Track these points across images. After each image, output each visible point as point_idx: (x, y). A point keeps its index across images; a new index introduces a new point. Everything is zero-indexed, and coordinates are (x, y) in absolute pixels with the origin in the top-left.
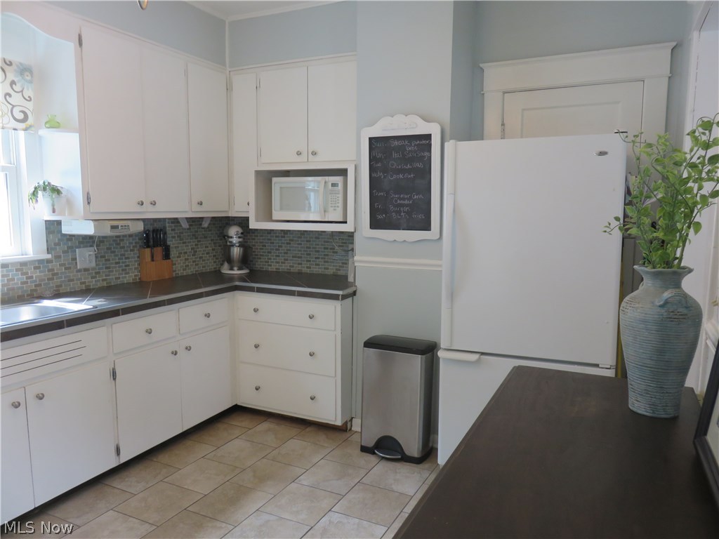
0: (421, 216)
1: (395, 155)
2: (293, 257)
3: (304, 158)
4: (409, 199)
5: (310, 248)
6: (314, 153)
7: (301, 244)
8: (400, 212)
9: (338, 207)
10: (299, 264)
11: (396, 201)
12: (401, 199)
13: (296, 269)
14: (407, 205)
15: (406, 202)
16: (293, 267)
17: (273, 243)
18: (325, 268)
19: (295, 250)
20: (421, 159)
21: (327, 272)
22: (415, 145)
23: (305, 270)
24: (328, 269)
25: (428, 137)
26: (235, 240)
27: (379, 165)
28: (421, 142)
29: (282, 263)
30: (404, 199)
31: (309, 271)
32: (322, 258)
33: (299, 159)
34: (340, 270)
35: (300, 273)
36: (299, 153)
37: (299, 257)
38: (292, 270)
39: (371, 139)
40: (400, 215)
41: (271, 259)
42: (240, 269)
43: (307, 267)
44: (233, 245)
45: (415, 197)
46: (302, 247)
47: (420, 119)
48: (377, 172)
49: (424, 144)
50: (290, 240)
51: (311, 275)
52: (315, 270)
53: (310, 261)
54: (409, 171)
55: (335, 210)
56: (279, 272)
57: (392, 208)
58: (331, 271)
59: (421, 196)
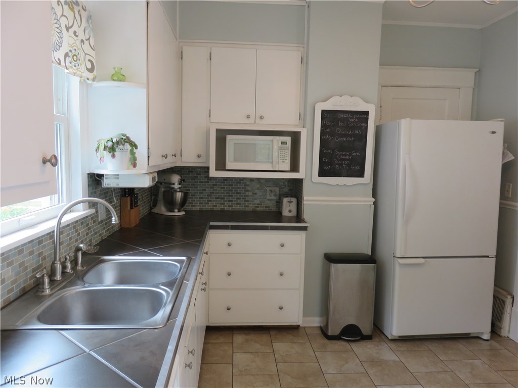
0: (357, 168)
1: (340, 124)
2: (216, 198)
3: (252, 120)
4: (349, 155)
5: (232, 191)
6: (261, 118)
7: (224, 188)
8: (342, 164)
9: (286, 160)
10: (221, 204)
11: (340, 157)
12: (343, 155)
13: (219, 207)
14: (347, 160)
15: (347, 157)
16: (216, 206)
17: (197, 187)
18: (245, 206)
19: (218, 193)
20: (360, 128)
21: (247, 209)
22: (356, 118)
23: (226, 208)
24: (248, 206)
25: (367, 113)
26: (176, 186)
27: (328, 130)
28: (361, 116)
29: (205, 203)
30: (345, 155)
31: (230, 209)
32: (243, 198)
33: (248, 121)
34: (258, 207)
35: (222, 211)
36: (248, 117)
37: (221, 198)
38: (215, 209)
39: (323, 111)
40: (342, 167)
41: (194, 201)
42: (179, 211)
43: (229, 206)
44: (176, 191)
45: (354, 154)
46: (224, 191)
47: (361, 100)
48: (326, 136)
49: (362, 118)
50: (213, 185)
51: (233, 212)
52: (237, 208)
53: (232, 201)
54: (351, 136)
55: (283, 162)
56: (203, 211)
57: (336, 161)
58: (250, 209)
59: (358, 154)
